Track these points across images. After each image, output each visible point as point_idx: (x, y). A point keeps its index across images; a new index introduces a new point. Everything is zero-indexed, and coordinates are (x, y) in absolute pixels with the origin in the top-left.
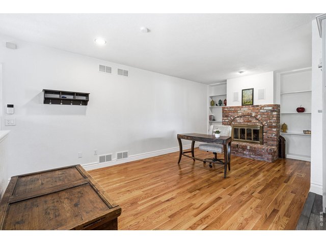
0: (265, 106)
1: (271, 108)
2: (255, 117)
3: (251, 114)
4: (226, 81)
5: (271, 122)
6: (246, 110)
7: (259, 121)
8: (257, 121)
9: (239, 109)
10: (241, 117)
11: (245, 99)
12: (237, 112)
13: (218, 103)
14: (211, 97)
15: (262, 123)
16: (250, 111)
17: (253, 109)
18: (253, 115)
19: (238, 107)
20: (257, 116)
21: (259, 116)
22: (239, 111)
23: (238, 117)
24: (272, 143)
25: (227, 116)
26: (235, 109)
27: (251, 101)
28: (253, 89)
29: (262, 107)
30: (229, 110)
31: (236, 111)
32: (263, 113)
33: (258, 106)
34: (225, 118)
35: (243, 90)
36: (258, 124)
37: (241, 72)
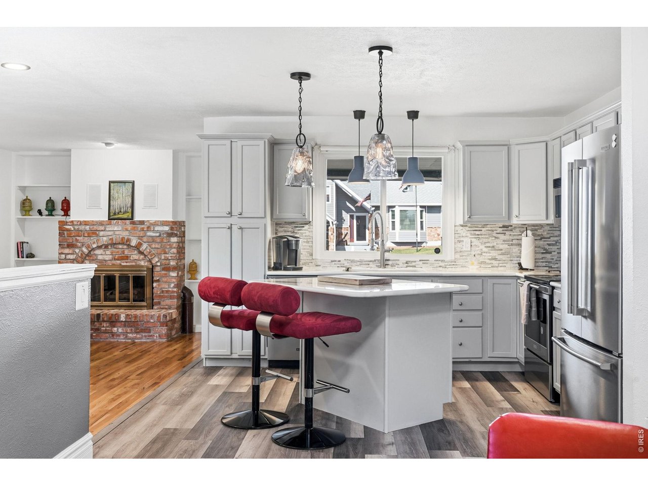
0: (156, 224)
1: (167, 228)
2: (138, 247)
3: (129, 240)
4: (70, 150)
5: (167, 259)
6: (118, 230)
7: (145, 256)
8: (142, 257)
9: (102, 228)
10: (106, 247)
11: (116, 204)
12: (98, 235)
13: (43, 207)
14: (23, 189)
15: (150, 261)
16: (125, 234)
17: (134, 229)
18: (134, 242)
19: (101, 223)
20: (140, 244)
21: (144, 246)
22: (101, 233)
23: (99, 247)
24: (168, 302)
25: (70, 246)
26: (93, 229)
27: (130, 210)
28: (133, 183)
29: (151, 226)
30: (78, 230)
31: (93, 233)
32: (153, 240)
33: (142, 222)
34: (67, 251)
35: (110, 182)
36: (142, 263)
37: (107, 144)
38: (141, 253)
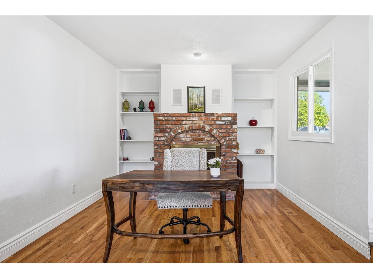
0: (222, 115)
1: (230, 119)
2: (210, 132)
3: (204, 127)
4: (159, 67)
5: (231, 140)
6: (195, 120)
7: (215, 138)
8: (213, 138)
9: (184, 119)
10: (187, 132)
11: (193, 102)
12: (181, 124)
13: (137, 106)
14: (123, 94)
15: (219, 142)
16: (201, 123)
17: (207, 119)
18: (207, 128)
19: (183, 115)
20: (211, 130)
21: (215, 131)
22: (184, 122)
23: (182, 132)
25: (163, 131)
26: (178, 119)
27: (203, 106)
28: (204, 87)
29: (219, 117)
30: (168, 120)
31: (178, 122)
32: (220, 126)
33: (213, 115)
34: (159, 135)
35: (188, 87)
36: (213, 143)
37: (197, 54)
38: (212, 136)
